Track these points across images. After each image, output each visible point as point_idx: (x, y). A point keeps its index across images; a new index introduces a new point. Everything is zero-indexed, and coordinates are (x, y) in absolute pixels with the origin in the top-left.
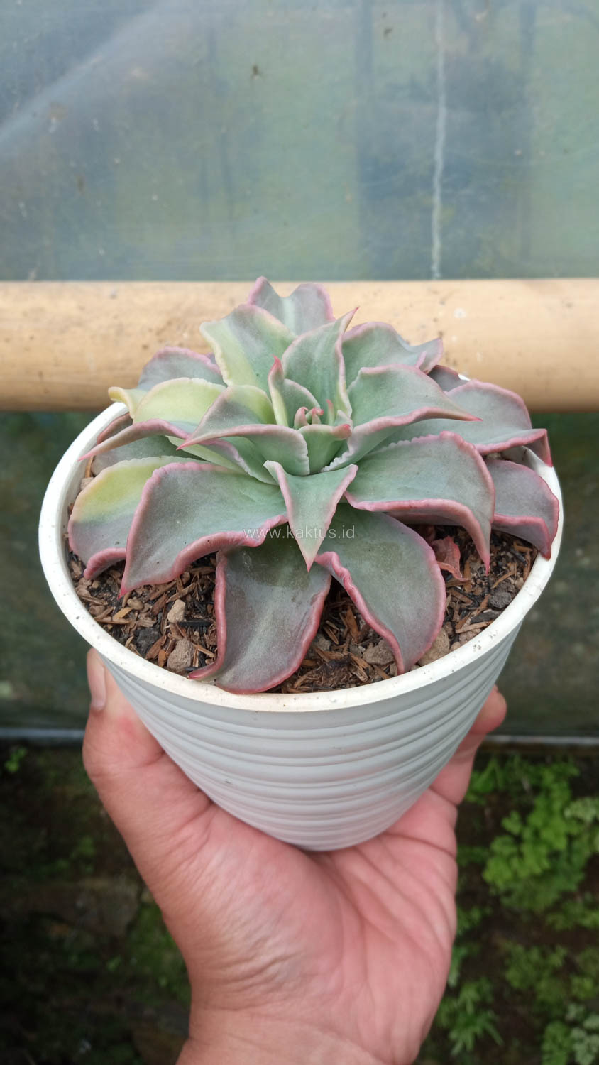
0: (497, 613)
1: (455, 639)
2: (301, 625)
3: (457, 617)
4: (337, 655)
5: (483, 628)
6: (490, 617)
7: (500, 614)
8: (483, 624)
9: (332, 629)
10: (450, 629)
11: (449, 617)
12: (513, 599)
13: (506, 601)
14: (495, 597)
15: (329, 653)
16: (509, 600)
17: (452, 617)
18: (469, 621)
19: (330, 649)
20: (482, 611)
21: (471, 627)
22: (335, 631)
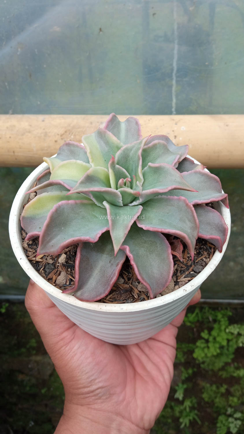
0: (196, 274)
1: (177, 284)
2: (111, 275)
3: (179, 274)
4: (127, 286)
5: (189, 281)
6: (193, 276)
8: (189, 279)
9: (126, 274)
10: (175, 279)
11: (175, 274)
12: (203, 269)
13: (200, 270)
14: (196, 268)
15: (123, 285)
16: (201, 269)
17: (177, 274)
18: (184, 276)
19: (124, 283)
20: (190, 272)
21: (184, 279)
22: (127, 275)
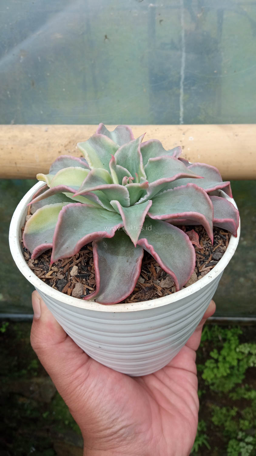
0: (216, 262)
1: (199, 274)
3: (199, 265)
4: (148, 285)
5: (211, 269)
6: (214, 264)
7: (218, 262)
8: (211, 267)
9: (145, 273)
10: (197, 271)
12: (223, 255)
14: (215, 255)
16: (221, 256)
17: (197, 265)
18: (204, 266)
19: (145, 283)
20: (210, 261)
21: (206, 269)
22: (146, 274)
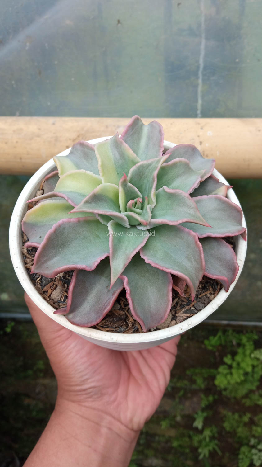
0: (196, 311)
1: (175, 319)
2: (106, 303)
3: (178, 308)
4: (122, 313)
6: (193, 312)
10: (173, 313)
16: (203, 307)
17: (176, 308)
19: (119, 310)
20: (190, 308)
21: (183, 315)
22: (124, 302)
